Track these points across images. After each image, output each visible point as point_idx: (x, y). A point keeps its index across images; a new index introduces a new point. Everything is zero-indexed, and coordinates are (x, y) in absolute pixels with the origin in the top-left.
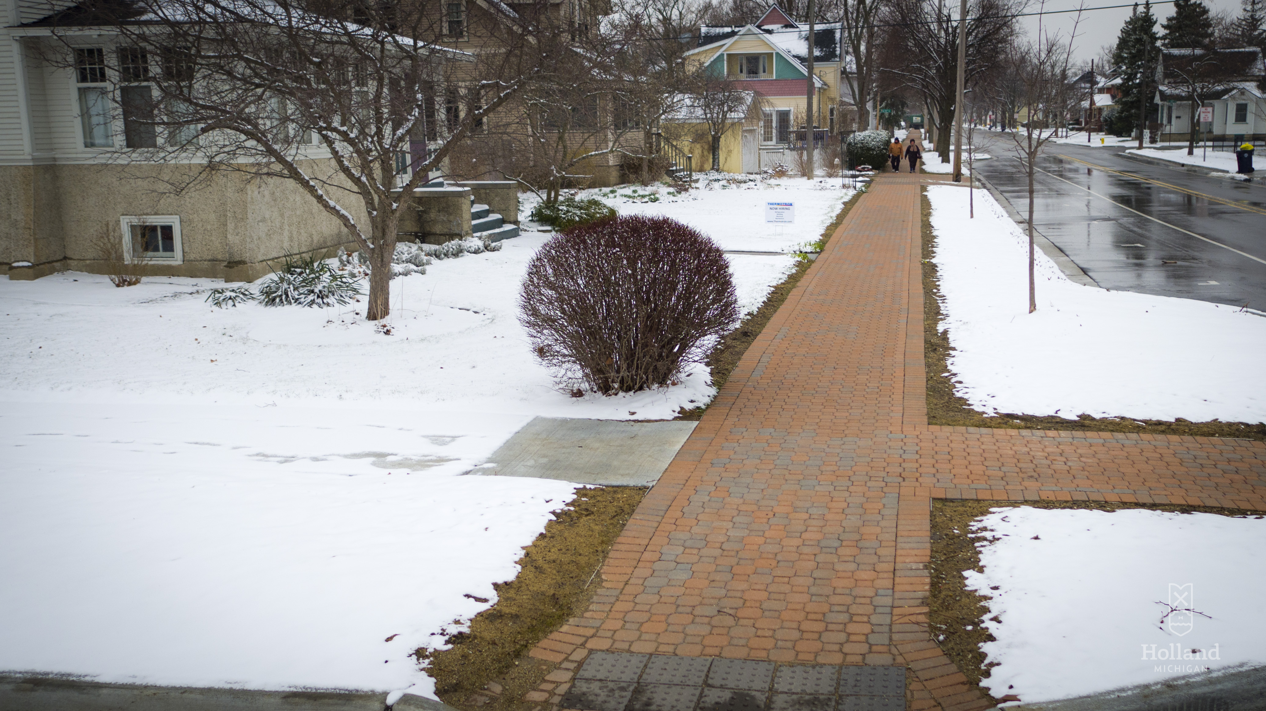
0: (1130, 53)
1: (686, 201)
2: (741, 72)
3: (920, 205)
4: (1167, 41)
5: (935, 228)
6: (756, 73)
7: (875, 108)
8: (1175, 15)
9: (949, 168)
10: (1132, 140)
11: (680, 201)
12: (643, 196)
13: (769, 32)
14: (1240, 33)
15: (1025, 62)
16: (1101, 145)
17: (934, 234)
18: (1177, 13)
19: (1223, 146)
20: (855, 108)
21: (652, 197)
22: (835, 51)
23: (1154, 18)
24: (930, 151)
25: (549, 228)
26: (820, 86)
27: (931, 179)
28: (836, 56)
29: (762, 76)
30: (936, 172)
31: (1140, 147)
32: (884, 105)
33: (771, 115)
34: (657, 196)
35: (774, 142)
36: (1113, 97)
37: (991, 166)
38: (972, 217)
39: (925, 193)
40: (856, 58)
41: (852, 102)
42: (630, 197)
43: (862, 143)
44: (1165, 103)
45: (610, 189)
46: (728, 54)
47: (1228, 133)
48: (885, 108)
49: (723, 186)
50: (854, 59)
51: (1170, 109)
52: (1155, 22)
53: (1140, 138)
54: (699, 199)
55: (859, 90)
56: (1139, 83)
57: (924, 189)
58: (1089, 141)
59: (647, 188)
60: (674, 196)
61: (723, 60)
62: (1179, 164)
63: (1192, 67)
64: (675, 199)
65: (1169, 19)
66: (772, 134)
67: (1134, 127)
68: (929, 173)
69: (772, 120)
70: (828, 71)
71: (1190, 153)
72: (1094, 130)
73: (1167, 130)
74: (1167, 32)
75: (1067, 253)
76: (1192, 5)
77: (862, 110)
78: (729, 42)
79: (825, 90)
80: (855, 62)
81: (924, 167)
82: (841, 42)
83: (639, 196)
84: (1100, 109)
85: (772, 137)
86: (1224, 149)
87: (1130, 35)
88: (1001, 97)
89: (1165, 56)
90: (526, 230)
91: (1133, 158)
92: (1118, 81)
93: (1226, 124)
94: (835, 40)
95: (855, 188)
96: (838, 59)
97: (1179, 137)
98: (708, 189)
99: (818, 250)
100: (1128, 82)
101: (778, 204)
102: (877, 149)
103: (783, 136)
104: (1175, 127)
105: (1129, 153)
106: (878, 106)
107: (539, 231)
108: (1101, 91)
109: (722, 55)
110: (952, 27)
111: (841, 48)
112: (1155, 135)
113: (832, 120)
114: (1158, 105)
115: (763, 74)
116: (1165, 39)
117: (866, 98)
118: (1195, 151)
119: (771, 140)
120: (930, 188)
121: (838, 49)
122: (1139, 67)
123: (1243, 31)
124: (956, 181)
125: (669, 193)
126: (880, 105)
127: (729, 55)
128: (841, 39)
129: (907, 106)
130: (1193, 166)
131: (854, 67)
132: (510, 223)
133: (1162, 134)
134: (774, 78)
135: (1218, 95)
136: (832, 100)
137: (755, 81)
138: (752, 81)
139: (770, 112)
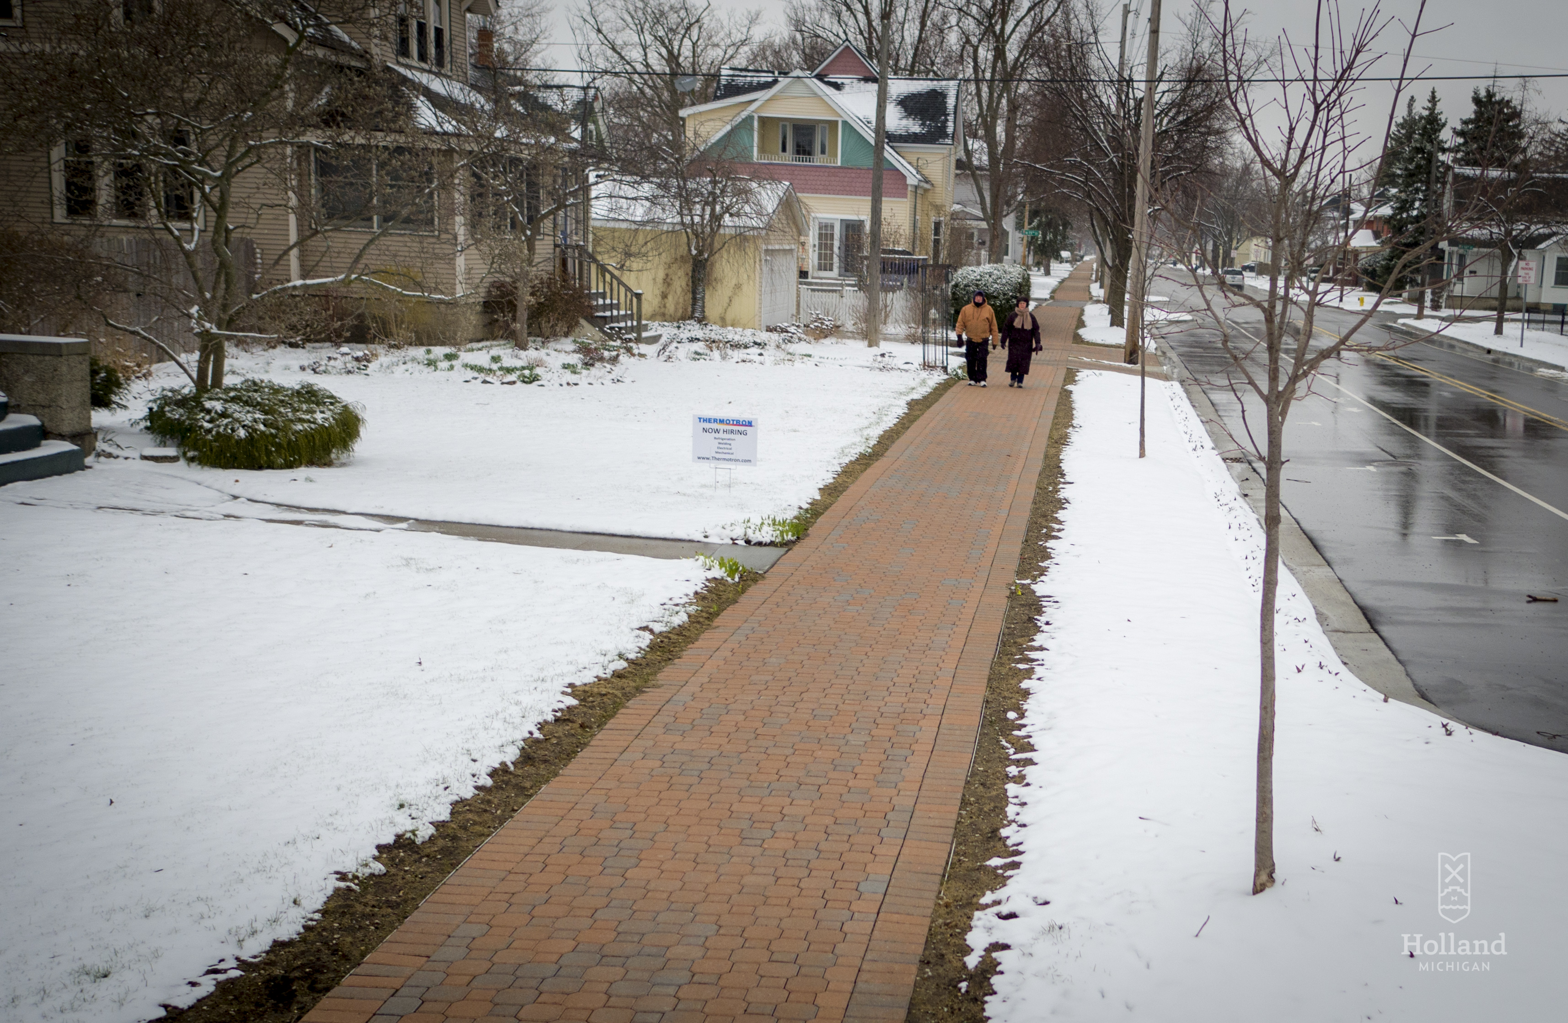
0: (1406, 169)
1: (597, 385)
2: (784, 149)
3: (1052, 415)
4: (1459, 155)
5: (1068, 478)
6: (809, 154)
7: (1019, 226)
8: (1473, 116)
9: (1119, 336)
10: (1404, 302)
11: (583, 383)
12: (509, 371)
13: (838, 87)
14: (1552, 153)
15: (1250, 174)
16: (1359, 308)
17: (1062, 495)
18: (1476, 112)
19: (1544, 322)
20: (984, 225)
21: (527, 372)
22: (944, 127)
23: (1443, 118)
24: (1098, 302)
25: (171, 451)
26: (915, 183)
27: (1089, 354)
28: (946, 135)
29: (818, 160)
30: (1100, 342)
31: (1419, 316)
32: (1035, 223)
33: (832, 227)
34: (538, 371)
35: (835, 273)
36: (1377, 235)
37: (1192, 335)
38: (1142, 455)
39: (1070, 387)
40: (988, 145)
41: (981, 215)
42: (480, 370)
43: (977, 285)
44: (1455, 249)
45: (447, 350)
46: (759, 117)
47: (1543, 301)
48: (1038, 228)
49: (696, 353)
50: (985, 145)
51: (1462, 257)
52: (1444, 125)
53: (1419, 300)
54: (627, 380)
55: (992, 196)
56: (1417, 216)
57: (1070, 377)
58: (1341, 300)
59: (522, 353)
60: (575, 372)
61: (752, 129)
62: (1483, 348)
63: (1506, 195)
64: (573, 378)
65: (1465, 122)
66: (832, 259)
67: (1407, 283)
68: (1088, 343)
69: (832, 235)
70: (930, 158)
71: (1499, 331)
72: (1348, 283)
73: (1457, 290)
74: (1461, 140)
75: (1328, 555)
76: (1496, 102)
77: (995, 229)
78: (762, 96)
79: (926, 190)
80: (986, 150)
81: (1081, 331)
82: (955, 113)
83: (501, 369)
84: (1356, 253)
85: (832, 264)
86: (1546, 326)
87: (1402, 143)
88: (1213, 223)
89: (1456, 176)
90: (109, 455)
91: (1410, 334)
92: (1386, 211)
93: (1541, 286)
94: (946, 108)
95: (945, 369)
96: (950, 142)
97: (1478, 302)
98: (663, 358)
99: (789, 537)
100: (1401, 214)
101: (722, 421)
102: (1001, 297)
103: (849, 266)
104: (1467, 287)
105: (1404, 325)
106: (1026, 224)
107: (145, 458)
108: (1360, 224)
109: (750, 118)
110: (1135, 99)
111: (955, 122)
112: (1440, 297)
113: (937, 242)
114: (1443, 251)
115: (820, 156)
116: (1457, 152)
117: (1002, 211)
118: (1506, 326)
119: (831, 270)
120: (1083, 375)
121: (950, 124)
122: (1417, 190)
123: (1556, 151)
124: (1130, 362)
125: (566, 367)
126: (1030, 224)
127: (763, 121)
128: (956, 107)
129: (1072, 228)
130: (1505, 354)
131: (985, 158)
132: (61, 437)
133: (1449, 297)
134: (839, 164)
135: (1532, 242)
136: (938, 208)
137: (805, 166)
138: (800, 166)
139: (829, 222)
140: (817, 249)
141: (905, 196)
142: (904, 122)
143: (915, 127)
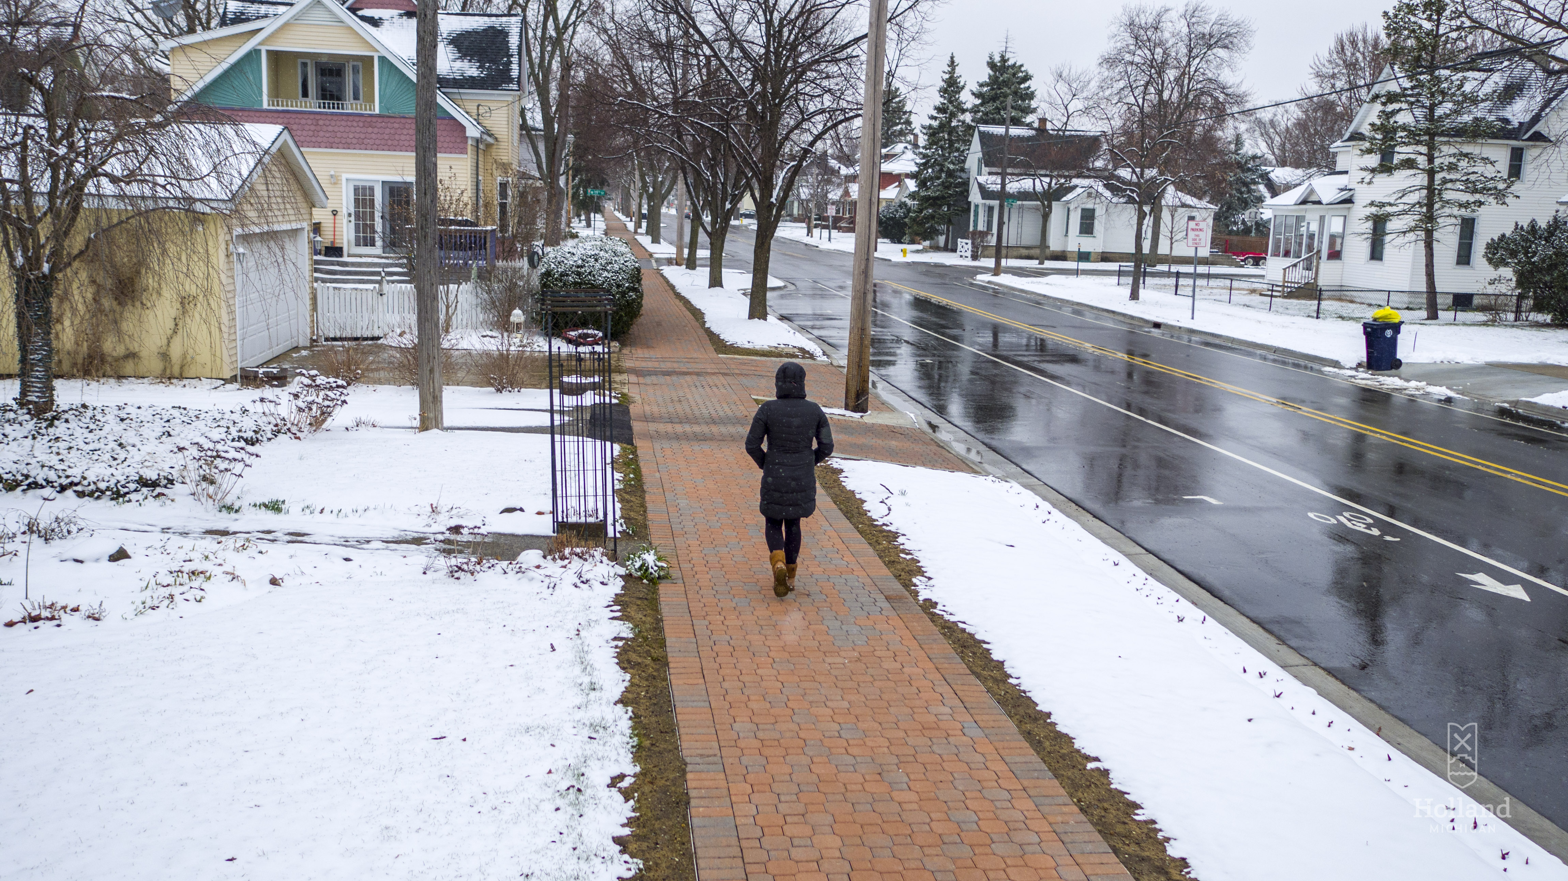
2: (305, 94)
4: (978, 115)
6: (339, 99)
8: (989, 80)
13: (375, 22)
18: (991, 76)
22: (508, 69)
23: (962, 81)
26: (477, 135)
28: (510, 80)
29: (350, 107)
33: (372, 189)
35: (378, 250)
41: (537, 174)
46: (268, 51)
47: (1070, 249)
51: (990, 210)
61: (259, 66)
65: (982, 85)
66: (373, 232)
69: (372, 201)
70: (492, 107)
76: (1009, 67)
77: (552, 188)
78: (270, 26)
79: (489, 146)
82: (519, 54)
85: (373, 237)
93: (1067, 235)
94: (508, 49)
96: (515, 87)
102: (612, 289)
103: (396, 239)
109: (254, 54)
111: (520, 66)
113: (503, 206)
115: (352, 101)
116: (976, 112)
117: (557, 170)
119: (373, 244)
121: (515, 66)
124: (856, 409)
127: (276, 57)
128: (519, 47)
134: (377, 111)
136: (505, 167)
137: (332, 114)
138: (326, 114)
139: (368, 184)
140: (353, 218)
141: (463, 151)
142: (458, 64)
143: (472, 70)
